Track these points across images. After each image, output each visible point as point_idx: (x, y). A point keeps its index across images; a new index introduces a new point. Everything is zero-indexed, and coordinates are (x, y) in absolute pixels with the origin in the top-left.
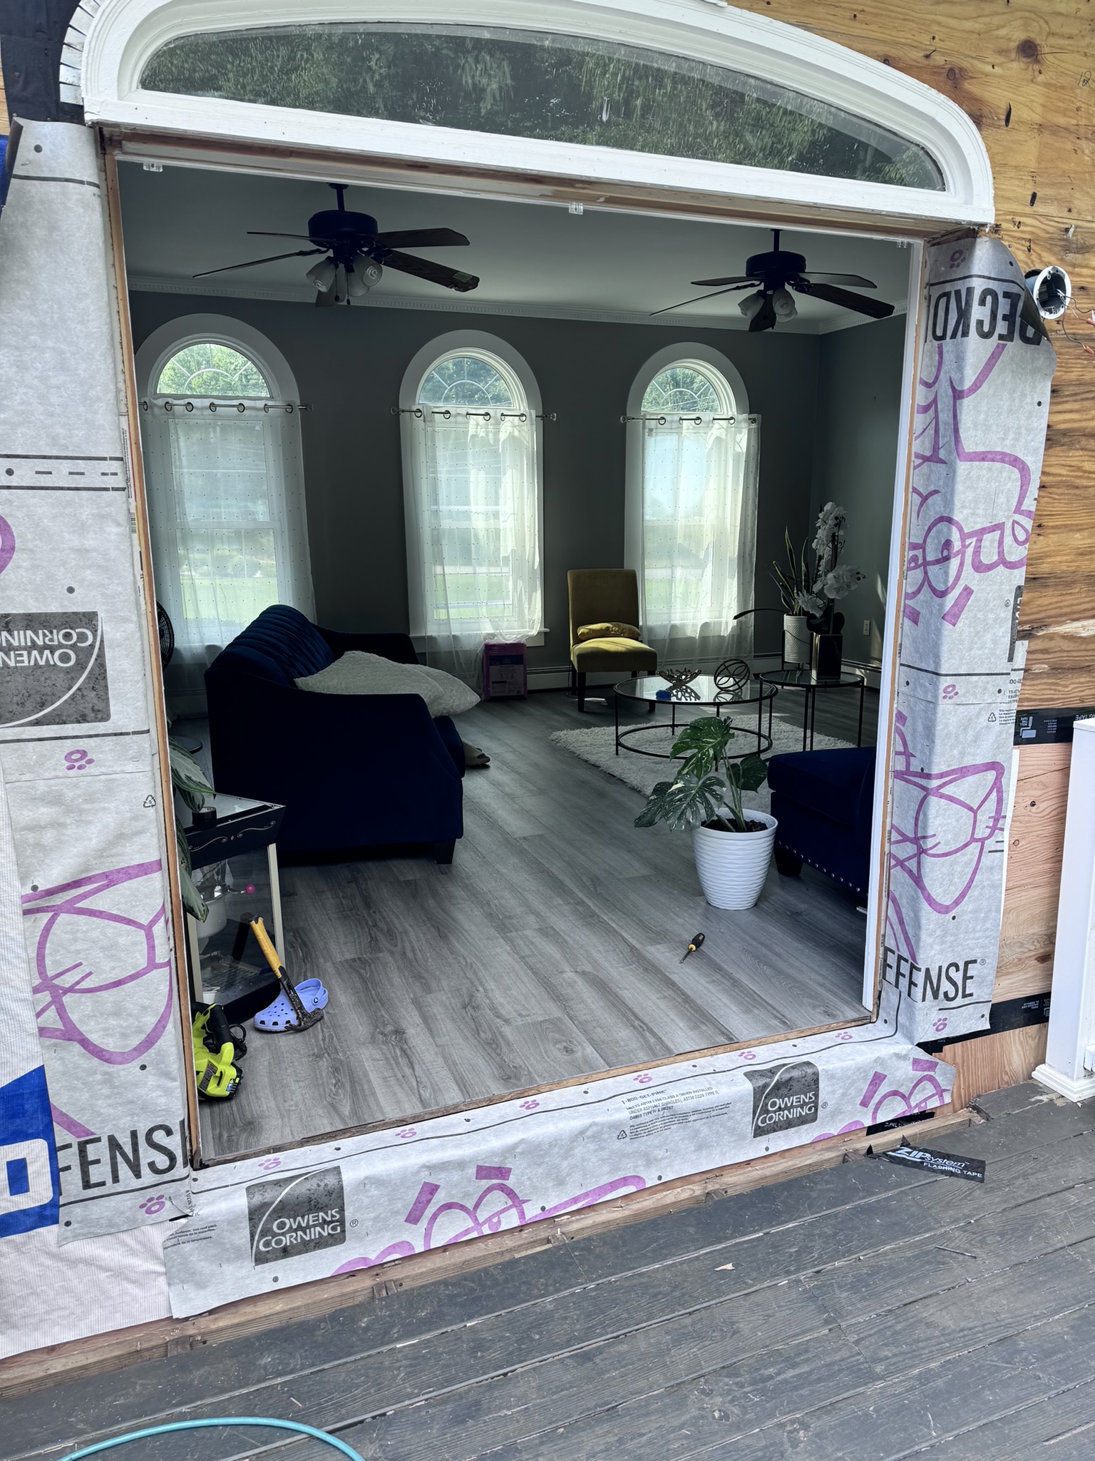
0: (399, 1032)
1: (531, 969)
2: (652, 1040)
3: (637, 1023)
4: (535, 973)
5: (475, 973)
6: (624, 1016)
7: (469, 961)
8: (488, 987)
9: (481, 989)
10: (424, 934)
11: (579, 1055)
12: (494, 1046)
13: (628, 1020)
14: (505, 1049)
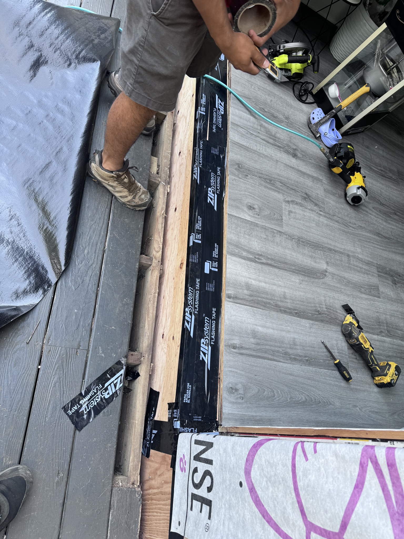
0: (295, 156)
1: (336, 251)
2: (244, 254)
3: (264, 261)
4: (330, 250)
5: (337, 221)
6: (272, 259)
7: (351, 228)
8: (321, 217)
9: (321, 213)
10: (383, 228)
11: (245, 209)
12: (268, 181)
13: (268, 258)
14: (263, 182)
